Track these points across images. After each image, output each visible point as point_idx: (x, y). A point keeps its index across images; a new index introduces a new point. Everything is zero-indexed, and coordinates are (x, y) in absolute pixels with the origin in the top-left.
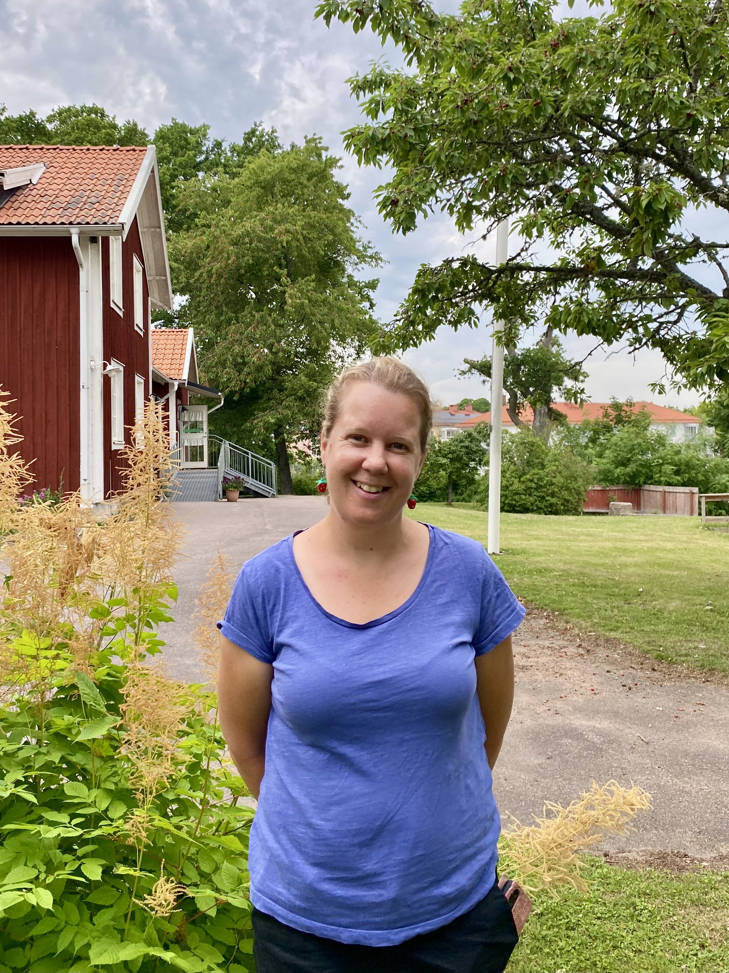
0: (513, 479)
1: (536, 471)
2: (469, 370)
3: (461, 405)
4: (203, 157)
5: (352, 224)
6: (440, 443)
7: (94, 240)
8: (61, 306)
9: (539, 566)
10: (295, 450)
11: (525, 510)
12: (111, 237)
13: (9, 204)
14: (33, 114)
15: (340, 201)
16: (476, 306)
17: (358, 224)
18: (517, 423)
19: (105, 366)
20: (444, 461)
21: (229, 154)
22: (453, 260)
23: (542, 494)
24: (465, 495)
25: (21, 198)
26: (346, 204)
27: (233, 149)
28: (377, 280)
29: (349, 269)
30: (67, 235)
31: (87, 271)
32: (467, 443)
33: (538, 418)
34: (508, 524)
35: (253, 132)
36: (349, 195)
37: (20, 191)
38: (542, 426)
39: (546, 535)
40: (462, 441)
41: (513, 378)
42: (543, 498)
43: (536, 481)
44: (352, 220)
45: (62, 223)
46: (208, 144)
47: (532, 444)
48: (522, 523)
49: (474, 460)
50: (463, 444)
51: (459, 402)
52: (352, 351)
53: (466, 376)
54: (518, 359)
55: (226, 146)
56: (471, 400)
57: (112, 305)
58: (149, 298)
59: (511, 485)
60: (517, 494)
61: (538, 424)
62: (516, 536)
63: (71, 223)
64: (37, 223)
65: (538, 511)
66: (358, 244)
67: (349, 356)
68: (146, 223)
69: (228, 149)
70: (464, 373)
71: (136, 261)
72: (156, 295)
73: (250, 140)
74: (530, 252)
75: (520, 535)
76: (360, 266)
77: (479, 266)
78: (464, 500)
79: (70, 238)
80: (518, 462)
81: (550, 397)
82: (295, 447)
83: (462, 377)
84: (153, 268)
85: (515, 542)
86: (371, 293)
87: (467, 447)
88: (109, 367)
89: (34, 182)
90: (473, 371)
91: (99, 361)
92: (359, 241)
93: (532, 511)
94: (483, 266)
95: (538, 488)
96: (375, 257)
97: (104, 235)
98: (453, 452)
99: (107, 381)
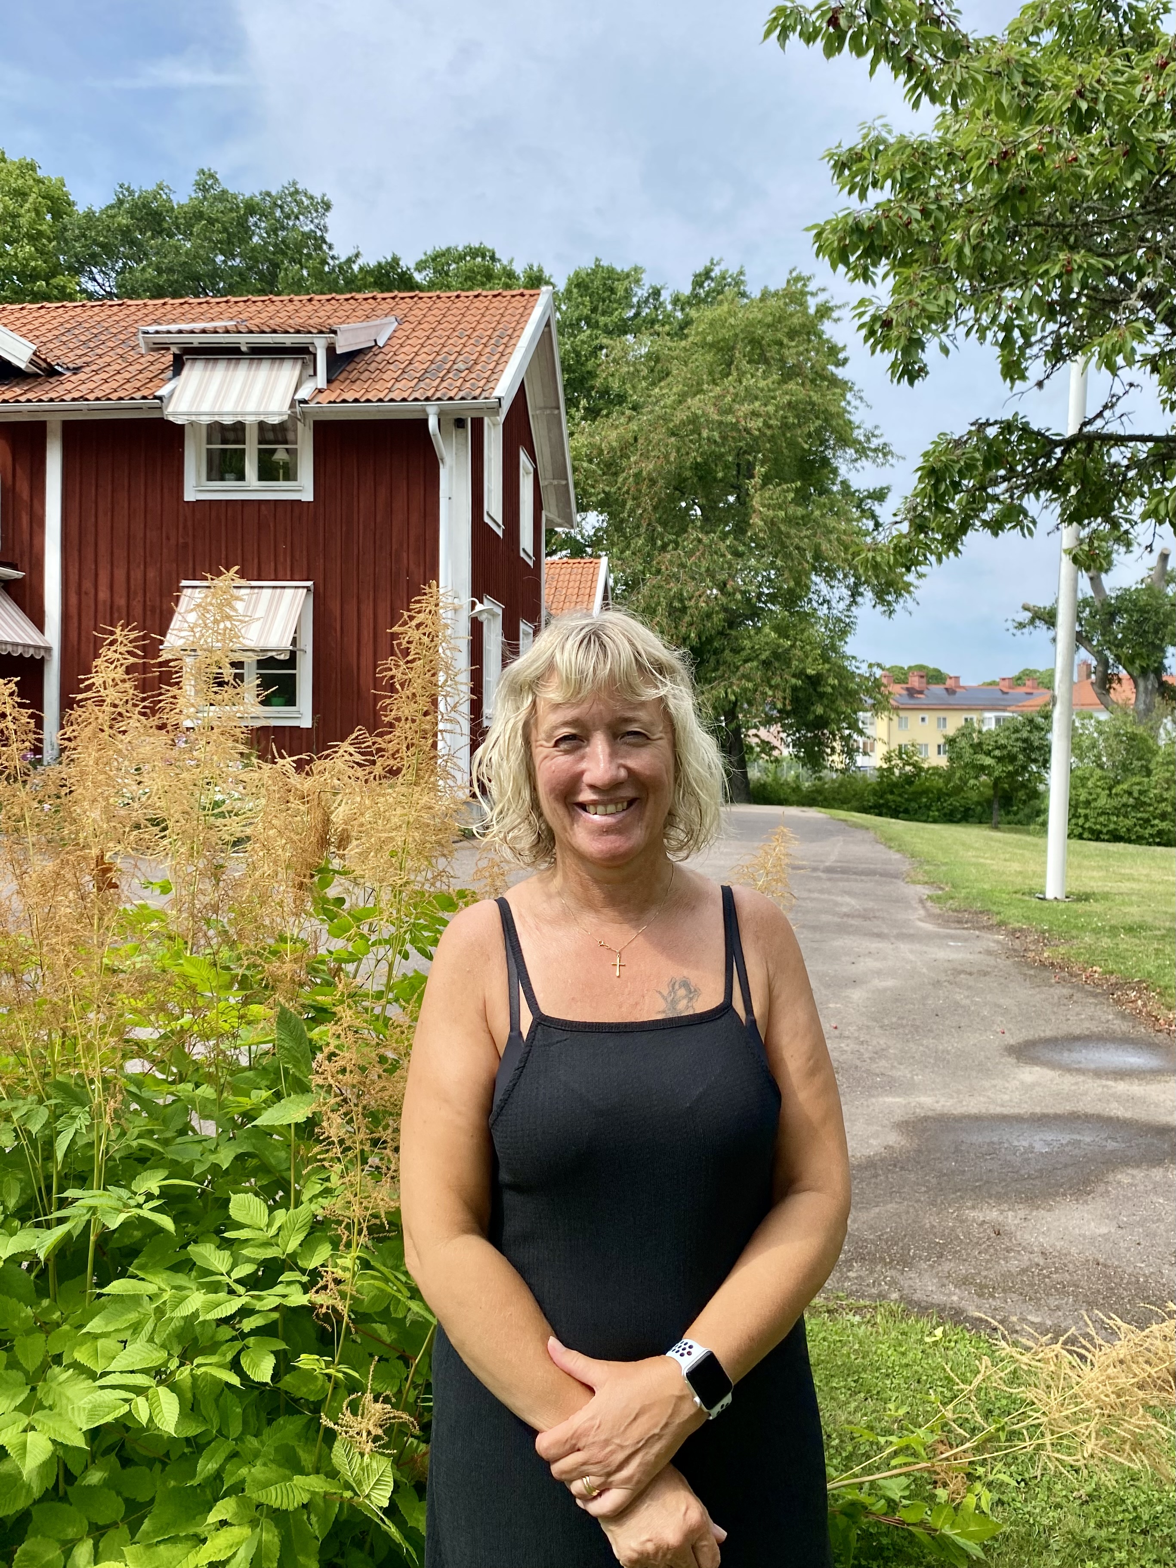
0: (1099, 790)
1: (1137, 779)
2: (1032, 621)
3: (1019, 678)
4: (631, 313)
5: (849, 403)
6: (980, 732)
7: (460, 423)
8: (415, 518)
9: (1129, 921)
10: (757, 740)
11: (1116, 837)
12: (486, 420)
13: (345, 374)
14: (396, 260)
15: (831, 368)
16: (1030, 503)
17: (857, 403)
18: (1107, 705)
19: (473, 604)
20: (988, 761)
21: (669, 307)
22: (988, 424)
23: (1145, 815)
24: (1021, 816)
25: (361, 366)
26: (840, 373)
27: (676, 301)
28: (888, 488)
29: (843, 470)
30: (421, 416)
31: (451, 468)
32: (1025, 735)
33: (1142, 697)
34: (1085, 857)
35: (707, 274)
36: (846, 360)
37: (361, 356)
38: (1149, 710)
39: (1147, 875)
40: (1016, 731)
41: (1103, 635)
42: (1147, 821)
43: (1136, 794)
44: (849, 396)
45: (416, 400)
46: (641, 292)
47: (1133, 737)
48: (1109, 855)
49: (1035, 761)
50: (1018, 735)
51: (1015, 673)
52: (846, 593)
53: (1025, 630)
54: (1110, 605)
55: (666, 296)
56: (1035, 671)
57: (486, 519)
58: (544, 513)
59: (1095, 800)
60: (1103, 813)
61: (1142, 706)
62: (1095, 874)
63: (427, 399)
64: (380, 400)
65: (1139, 840)
66: (856, 432)
67: (841, 599)
68: (540, 402)
69: (669, 300)
70: (1021, 626)
71: (524, 458)
72: (554, 509)
73: (701, 286)
74: (1119, 409)
75: (1102, 873)
76: (858, 465)
77: (1033, 432)
78: (1020, 822)
79: (425, 421)
80: (1108, 764)
81: (1161, 663)
82: (756, 736)
83: (1018, 633)
84: (549, 468)
85: (1092, 884)
86: (877, 508)
87: (1025, 741)
88: (479, 607)
89: (381, 344)
90: (1038, 623)
91: (466, 598)
92: (859, 427)
93: (1129, 841)
94: (1039, 433)
95: (1139, 805)
96: (884, 451)
97: (476, 415)
98: (1004, 747)
99: (476, 627)
